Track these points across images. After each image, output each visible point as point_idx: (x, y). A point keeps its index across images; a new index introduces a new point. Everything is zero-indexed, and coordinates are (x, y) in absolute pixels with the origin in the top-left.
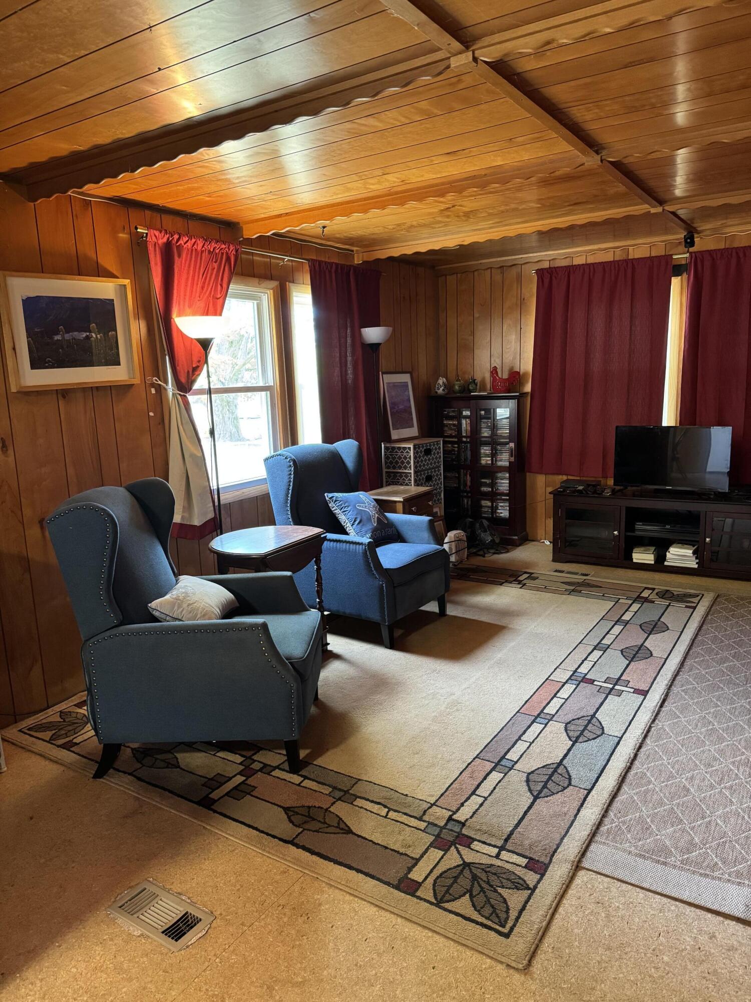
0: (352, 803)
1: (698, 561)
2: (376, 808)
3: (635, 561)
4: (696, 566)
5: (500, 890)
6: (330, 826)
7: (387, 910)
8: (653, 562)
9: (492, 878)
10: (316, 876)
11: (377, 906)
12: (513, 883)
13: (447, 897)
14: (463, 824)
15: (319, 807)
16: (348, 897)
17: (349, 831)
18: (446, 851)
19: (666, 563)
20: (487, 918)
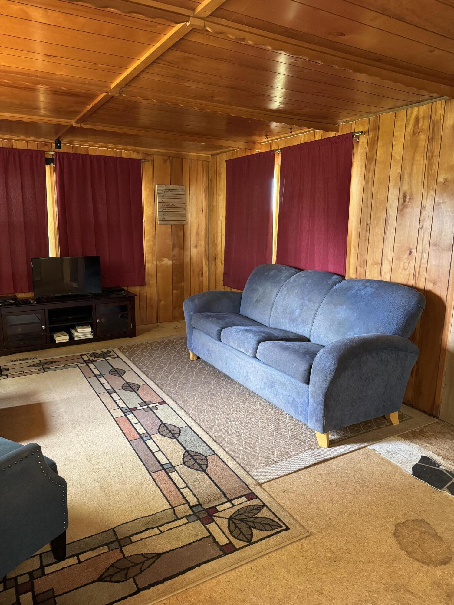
0: (132, 542)
1: (93, 333)
2: (150, 533)
3: (57, 342)
4: (92, 337)
5: (257, 516)
6: (143, 563)
7: (238, 567)
8: (68, 340)
9: (247, 514)
10: (184, 589)
11: (232, 570)
12: (255, 509)
13: (249, 537)
14: (200, 505)
15: (118, 561)
16: (215, 581)
17: (159, 555)
18: (213, 521)
19: (76, 339)
20: (273, 529)
